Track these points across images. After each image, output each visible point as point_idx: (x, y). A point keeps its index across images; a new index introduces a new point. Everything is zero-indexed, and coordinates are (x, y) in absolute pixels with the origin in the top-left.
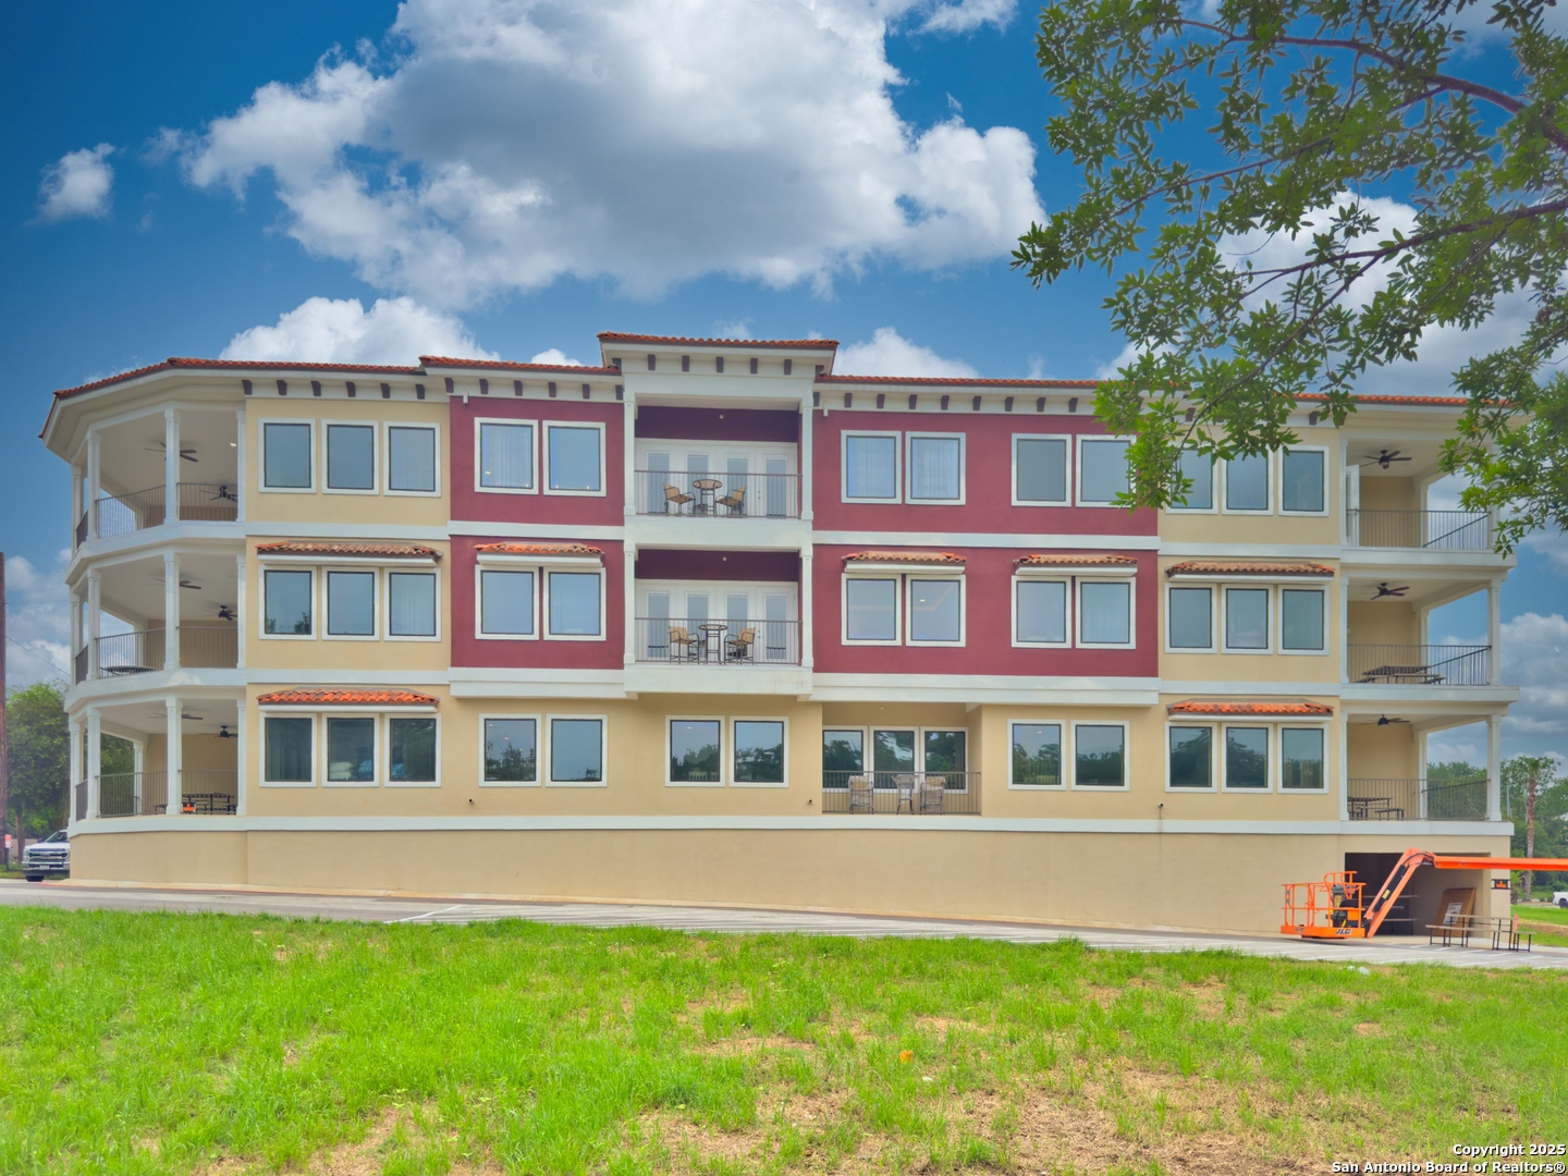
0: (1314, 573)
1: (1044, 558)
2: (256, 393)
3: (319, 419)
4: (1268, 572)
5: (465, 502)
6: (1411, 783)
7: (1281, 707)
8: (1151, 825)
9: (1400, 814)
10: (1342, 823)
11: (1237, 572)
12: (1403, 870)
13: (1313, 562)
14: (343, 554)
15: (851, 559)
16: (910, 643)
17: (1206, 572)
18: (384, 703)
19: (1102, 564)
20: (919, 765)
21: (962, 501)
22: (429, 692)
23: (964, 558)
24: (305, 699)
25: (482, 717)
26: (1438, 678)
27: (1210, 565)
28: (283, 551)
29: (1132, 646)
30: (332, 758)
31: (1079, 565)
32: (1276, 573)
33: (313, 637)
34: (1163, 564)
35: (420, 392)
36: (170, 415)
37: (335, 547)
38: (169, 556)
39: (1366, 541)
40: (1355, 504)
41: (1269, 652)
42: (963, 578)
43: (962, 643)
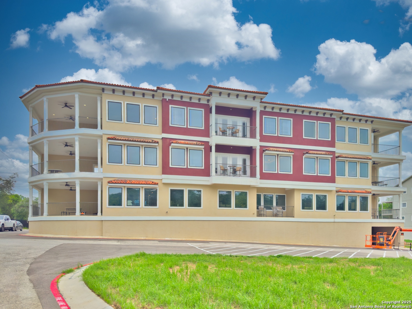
0: (367, 159)
1: (312, 152)
2: (106, 92)
3: (125, 101)
4: (357, 158)
5: (166, 128)
7: (360, 191)
8: (332, 220)
10: (372, 220)
12: (395, 232)
13: (366, 156)
14: (133, 141)
15: (267, 150)
16: (279, 172)
17: (346, 157)
18: (144, 184)
19: (325, 154)
20: (274, 204)
21: (292, 136)
22: (156, 181)
23: (293, 151)
24: (122, 182)
25: (170, 189)
26: (386, 185)
27: (347, 156)
28: (115, 139)
29: (330, 175)
30: (128, 199)
31: (320, 154)
32: (360, 158)
33: (122, 164)
34: (337, 155)
35: (153, 96)
36: (77, 96)
37: (130, 139)
38: (77, 138)
39: (375, 152)
40: (373, 142)
41: (357, 178)
42: (292, 156)
43: (292, 173)
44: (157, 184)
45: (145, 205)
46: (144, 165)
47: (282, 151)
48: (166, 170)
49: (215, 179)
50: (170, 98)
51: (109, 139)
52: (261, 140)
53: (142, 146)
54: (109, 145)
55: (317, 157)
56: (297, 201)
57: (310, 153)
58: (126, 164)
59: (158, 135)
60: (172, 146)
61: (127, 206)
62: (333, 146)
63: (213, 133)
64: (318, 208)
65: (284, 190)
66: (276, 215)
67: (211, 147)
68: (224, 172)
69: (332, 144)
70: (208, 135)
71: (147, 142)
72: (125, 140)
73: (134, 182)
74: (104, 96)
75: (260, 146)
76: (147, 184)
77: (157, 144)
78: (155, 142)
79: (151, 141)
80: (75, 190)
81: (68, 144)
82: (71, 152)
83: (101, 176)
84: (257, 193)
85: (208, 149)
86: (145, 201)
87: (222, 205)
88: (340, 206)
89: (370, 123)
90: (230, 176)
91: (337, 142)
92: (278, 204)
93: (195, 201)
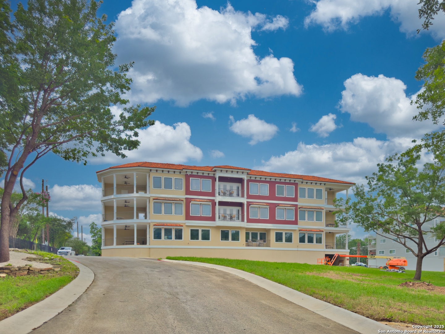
0: (321, 209)
1: (281, 205)
2: (152, 171)
3: (163, 176)
4: (314, 209)
5: (188, 192)
6: (333, 243)
7: (316, 230)
8: (296, 249)
9: (332, 248)
10: (324, 249)
11: (310, 208)
12: (335, 257)
13: (321, 207)
14: (168, 200)
15: (251, 204)
16: (260, 218)
17: (305, 208)
18: (175, 226)
19: (290, 207)
20: (259, 238)
21: (268, 195)
22: (182, 224)
23: (269, 205)
24: (161, 225)
25: (190, 229)
27: (305, 207)
28: (158, 200)
29: (294, 220)
30: (165, 235)
31: (286, 207)
32: (315, 209)
33: (162, 214)
34: (299, 207)
35: (180, 172)
36: (135, 174)
37: (166, 199)
38: (135, 199)
39: (328, 204)
40: (326, 198)
41: (314, 221)
42: (268, 208)
43: (268, 219)
44: (182, 226)
45: (175, 239)
46: (174, 214)
47: (261, 205)
48: (188, 217)
49: (219, 223)
50: (191, 174)
51: (154, 199)
52: (247, 198)
53: (173, 203)
54: (154, 203)
55: (285, 208)
56: (272, 237)
58: (164, 214)
59: (183, 196)
60: (192, 203)
61: (164, 239)
62: (296, 201)
63: (217, 195)
64: (286, 241)
65: (265, 229)
66: (259, 246)
67: (216, 203)
68: (225, 218)
69: (295, 199)
70: (214, 196)
71: (177, 201)
72: (164, 200)
73: (169, 225)
74: (151, 174)
75: (247, 202)
77: (182, 202)
78: (181, 201)
79: (179, 200)
83: (149, 221)
84: (246, 231)
85: (214, 203)
86: (175, 236)
87: (223, 239)
88: (302, 240)
89: (324, 185)
90: (228, 221)
91: (299, 198)
92: (261, 239)
93: (206, 236)
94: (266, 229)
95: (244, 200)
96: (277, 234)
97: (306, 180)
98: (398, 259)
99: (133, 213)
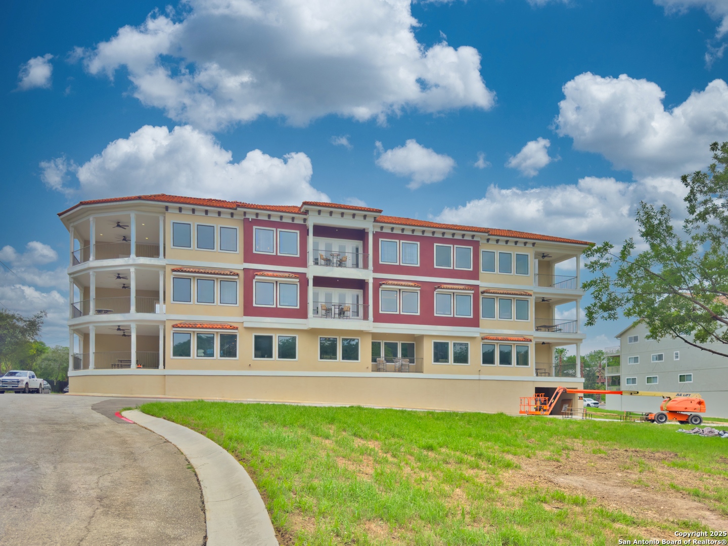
0: (526, 295)
1: (445, 286)
2: (170, 211)
3: (195, 221)
4: (513, 294)
5: (249, 256)
7: (516, 338)
8: (476, 377)
9: (549, 375)
10: (534, 377)
11: (503, 294)
12: (557, 393)
13: (525, 291)
14: (205, 273)
15: (384, 283)
16: (402, 313)
17: (494, 293)
18: (219, 328)
19: (463, 289)
20: (399, 354)
21: (418, 265)
22: (235, 325)
23: (420, 285)
24: (190, 326)
25: (254, 334)
26: (560, 330)
27: (495, 291)
28: (182, 271)
29: (472, 317)
30: (198, 348)
31: (456, 289)
32: (515, 294)
33: (191, 303)
34: (481, 290)
35: (232, 215)
36: (133, 216)
37: (201, 270)
38: (132, 270)
39: (540, 284)
40: (537, 272)
41: (512, 320)
42: (419, 292)
43: (419, 314)
44: (237, 328)
45: (221, 356)
46: (219, 304)
47: (404, 286)
48: (249, 310)
49: (314, 322)
50: (254, 218)
51: (173, 270)
52: (375, 271)
53: (217, 279)
54: (173, 278)
55: (454, 293)
56: (427, 351)
57: (443, 287)
58: (196, 303)
59: (235, 263)
60: (257, 279)
61: (197, 356)
62: (476, 278)
63: (311, 263)
64: (456, 360)
65: (412, 336)
66: (400, 370)
67: (308, 280)
68: (328, 312)
69: (474, 275)
70: (305, 265)
71: (224, 274)
72: (195, 272)
73: (206, 326)
74: (168, 215)
75: (374, 278)
76: (223, 328)
77: (237, 277)
78: (234, 274)
79: (229, 273)
80: (130, 336)
81: (121, 276)
82: (124, 284)
83: (163, 318)
84: (372, 339)
85: (304, 281)
86: (220, 350)
87: (325, 356)
88: (488, 358)
89: (531, 246)
90: (334, 318)
91: (482, 272)
92: (404, 355)
93: (288, 351)
94: (414, 335)
95: (368, 275)
96: (436, 345)
97: (497, 235)
98: (685, 398)
99: (129, 300)
